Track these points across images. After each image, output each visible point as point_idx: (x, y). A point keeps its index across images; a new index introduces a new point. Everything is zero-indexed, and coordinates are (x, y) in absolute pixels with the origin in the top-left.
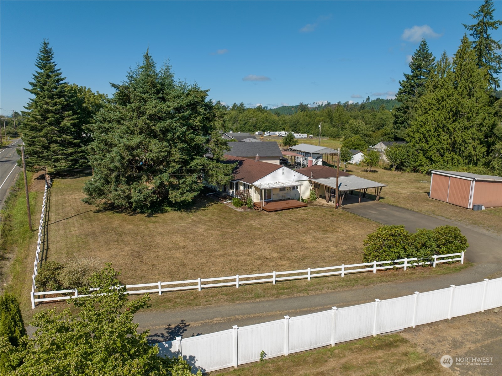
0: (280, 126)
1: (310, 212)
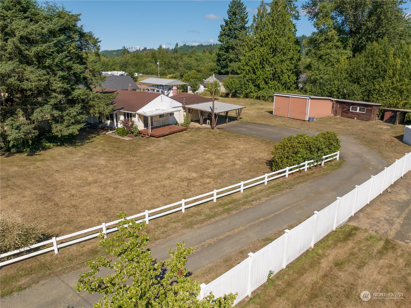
1: (193, 134)
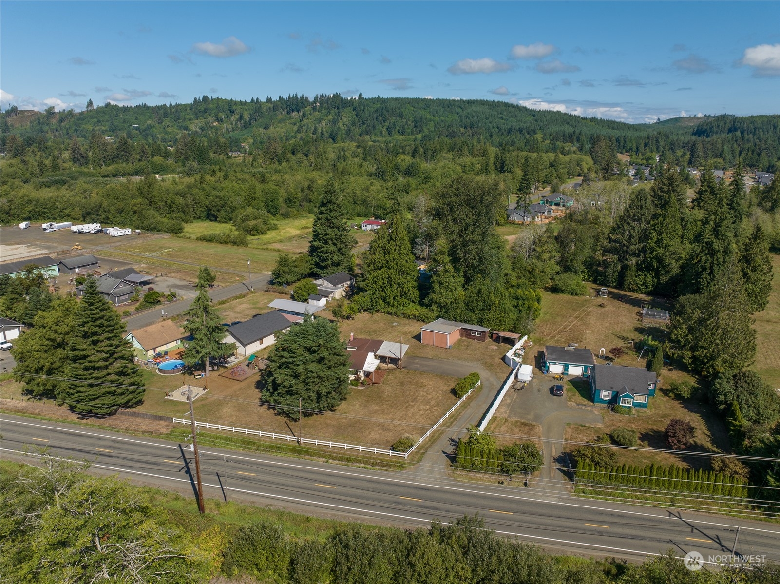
0: (61, 212)
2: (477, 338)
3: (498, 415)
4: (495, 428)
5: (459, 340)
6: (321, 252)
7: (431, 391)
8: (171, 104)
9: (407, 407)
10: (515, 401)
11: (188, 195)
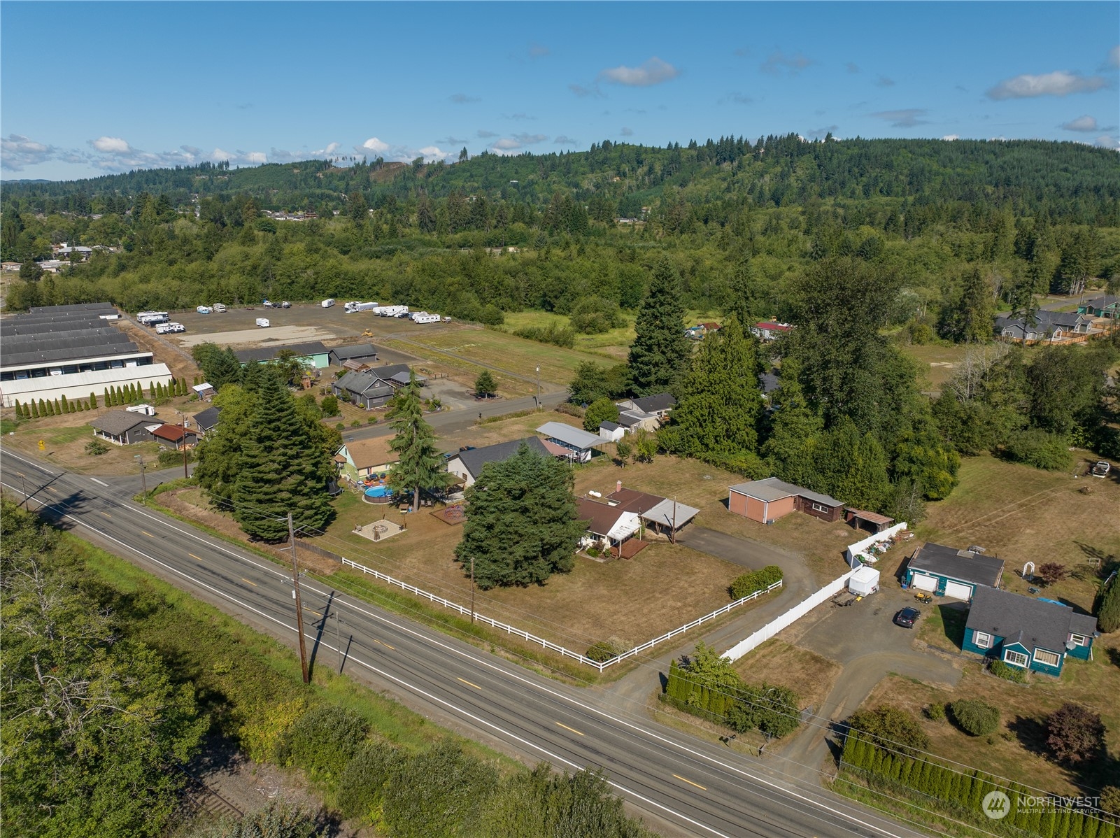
0: (370, 288)
2: (821, 515)
3: (782, 637)
4: (764, 656)
5: (792, 515)
6: (642, 363)
7: (698, 582)
8: (562, 153)
9: (648, 599)
10: (823, 622)
11: (520, 275)
